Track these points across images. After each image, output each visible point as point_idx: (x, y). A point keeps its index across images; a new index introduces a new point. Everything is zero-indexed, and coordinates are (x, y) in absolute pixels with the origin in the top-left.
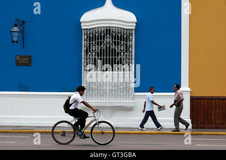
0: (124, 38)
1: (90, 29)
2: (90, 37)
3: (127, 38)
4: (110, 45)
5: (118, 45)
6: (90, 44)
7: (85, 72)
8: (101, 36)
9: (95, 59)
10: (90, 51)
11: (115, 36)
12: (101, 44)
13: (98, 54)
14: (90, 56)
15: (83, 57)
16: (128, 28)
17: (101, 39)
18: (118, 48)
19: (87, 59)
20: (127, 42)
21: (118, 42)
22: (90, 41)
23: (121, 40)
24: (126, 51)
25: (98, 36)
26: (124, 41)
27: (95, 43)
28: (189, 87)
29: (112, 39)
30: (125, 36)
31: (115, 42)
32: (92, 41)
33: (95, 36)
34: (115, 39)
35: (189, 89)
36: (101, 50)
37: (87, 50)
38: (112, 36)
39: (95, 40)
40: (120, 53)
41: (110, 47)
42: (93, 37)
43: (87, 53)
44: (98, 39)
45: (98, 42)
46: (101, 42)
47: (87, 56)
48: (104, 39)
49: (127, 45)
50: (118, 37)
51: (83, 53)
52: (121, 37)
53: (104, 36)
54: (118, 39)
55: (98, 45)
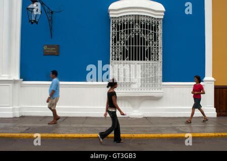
0: (152, 27)
1: (118, 17)
2: (118, 26)
3: (155, 27)
4: (139, 34)
5: (147, 34)
6: (118, 33)
7: (114, 61)
8: (130, 25)
9: (124, 47)
10: (118, 40)
11: (144, 25)
12: (130, 33)
13: (127, 42)
14: (118, 45)
15: (111, 46)
16: (156, 17)
17: (130, 27)
18: (147, 37)
19: (115, 47)
20: (155, 31)
21: (147, 31)
22: (118, 30)
23: (149, 29)
24: (155, 40)
25: (127, 25)
26: (152, 30)
27: (124, 31)
28: (213, 77)
29: (141, 27)
30: (154, 25)
31: (144, 30)
32: (121, 29)
33: (124, 25)
34: (144, 28)
35: (213, 79)
36: (130, 38)
37: (115, 39)
38: (141, 25)
39: (124, 28)
40: (149, 42)
41: (138, 36)
42: (121, 26)
43: (115, 42)
44: (127, 28)
45: (127, 31)
46: (130, 30)
47: (115, 45)
48: (133, 27)
49: (155, 34)
50: (147, 26)
51: (111, 42)
52: (149, 26)
53: (133, 25)
54: (147, 28)
55: (127, 33)
